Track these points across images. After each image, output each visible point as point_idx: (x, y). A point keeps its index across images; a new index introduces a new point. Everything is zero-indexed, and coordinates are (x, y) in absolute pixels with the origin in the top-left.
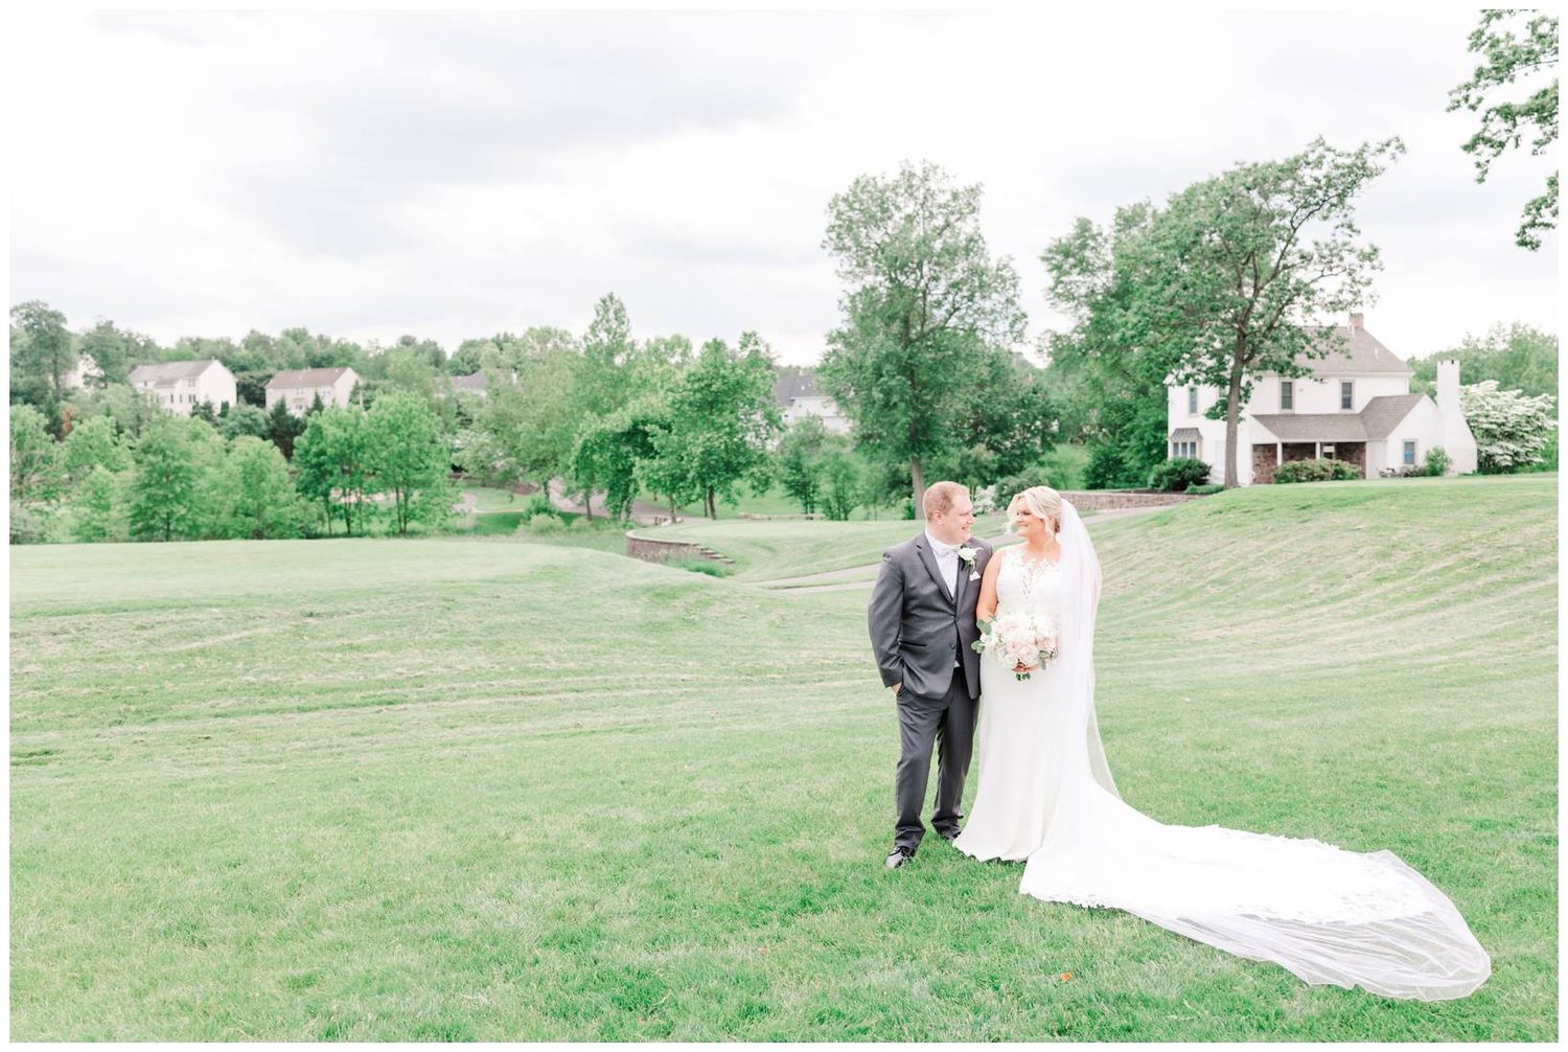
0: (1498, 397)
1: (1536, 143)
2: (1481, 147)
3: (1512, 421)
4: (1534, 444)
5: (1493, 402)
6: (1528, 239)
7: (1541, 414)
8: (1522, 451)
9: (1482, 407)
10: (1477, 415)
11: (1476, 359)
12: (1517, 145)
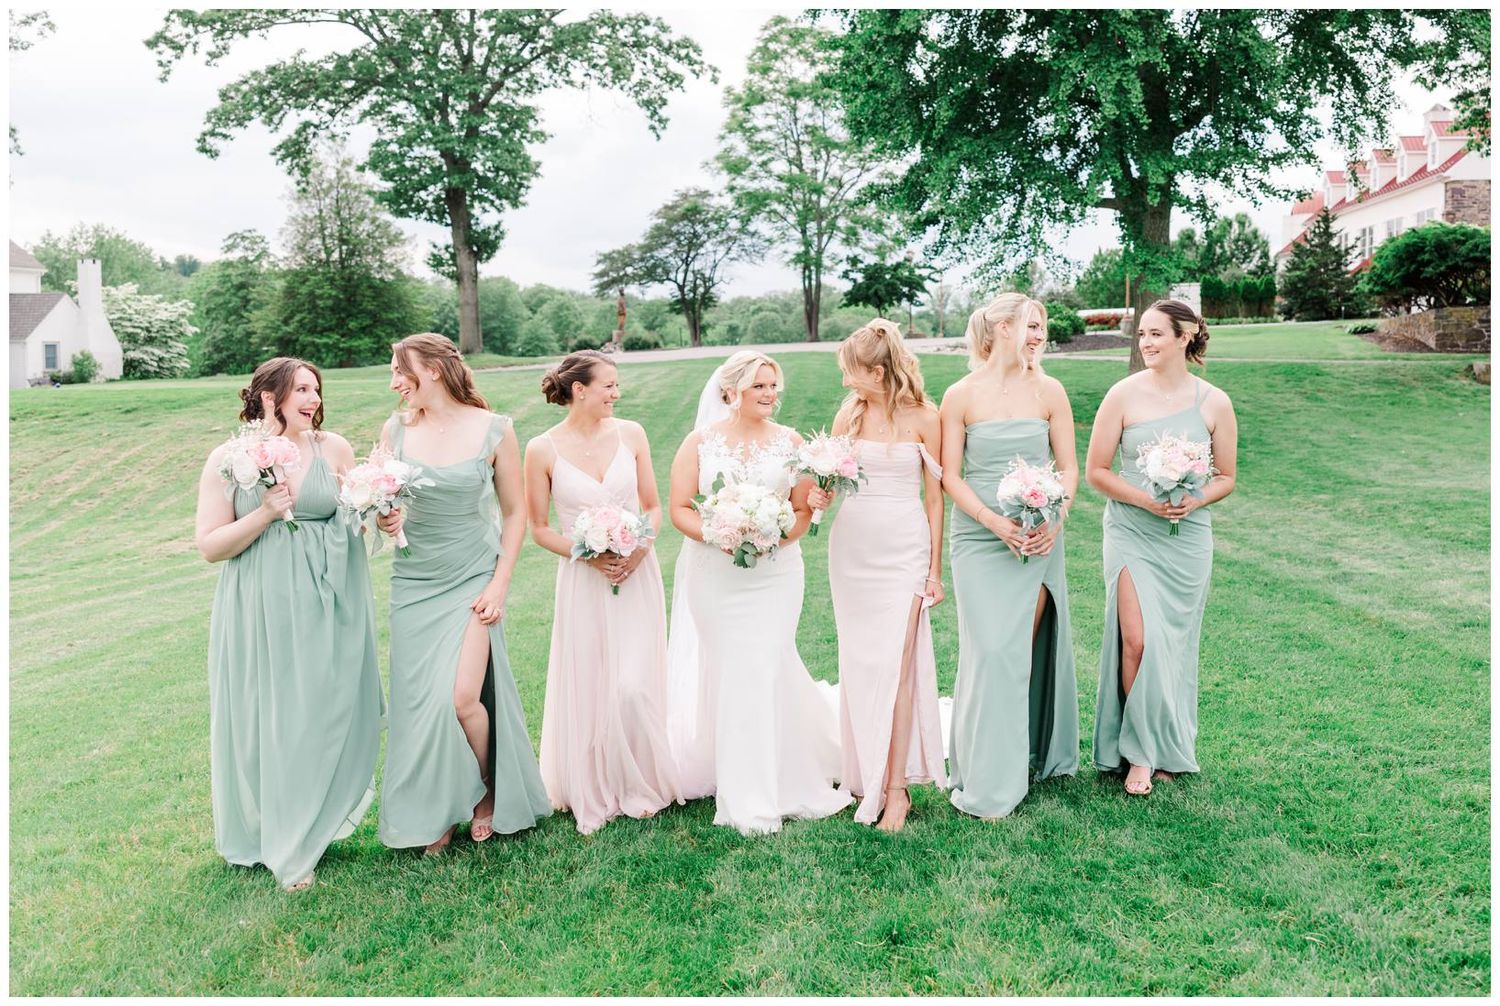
0: (139, 301)
1: (210, 54)
2: (162, 46)
3: (156, 326)
4: (175, 350)
5: (134, 305)
6: (208, 147)
7: (183, 320)
8: (167, 356)
9: (123, 311)
10: (120, 318)
11: (57, 259)
12: (195, 52)
